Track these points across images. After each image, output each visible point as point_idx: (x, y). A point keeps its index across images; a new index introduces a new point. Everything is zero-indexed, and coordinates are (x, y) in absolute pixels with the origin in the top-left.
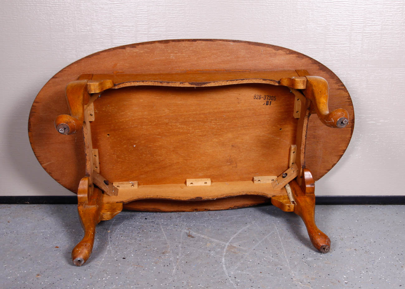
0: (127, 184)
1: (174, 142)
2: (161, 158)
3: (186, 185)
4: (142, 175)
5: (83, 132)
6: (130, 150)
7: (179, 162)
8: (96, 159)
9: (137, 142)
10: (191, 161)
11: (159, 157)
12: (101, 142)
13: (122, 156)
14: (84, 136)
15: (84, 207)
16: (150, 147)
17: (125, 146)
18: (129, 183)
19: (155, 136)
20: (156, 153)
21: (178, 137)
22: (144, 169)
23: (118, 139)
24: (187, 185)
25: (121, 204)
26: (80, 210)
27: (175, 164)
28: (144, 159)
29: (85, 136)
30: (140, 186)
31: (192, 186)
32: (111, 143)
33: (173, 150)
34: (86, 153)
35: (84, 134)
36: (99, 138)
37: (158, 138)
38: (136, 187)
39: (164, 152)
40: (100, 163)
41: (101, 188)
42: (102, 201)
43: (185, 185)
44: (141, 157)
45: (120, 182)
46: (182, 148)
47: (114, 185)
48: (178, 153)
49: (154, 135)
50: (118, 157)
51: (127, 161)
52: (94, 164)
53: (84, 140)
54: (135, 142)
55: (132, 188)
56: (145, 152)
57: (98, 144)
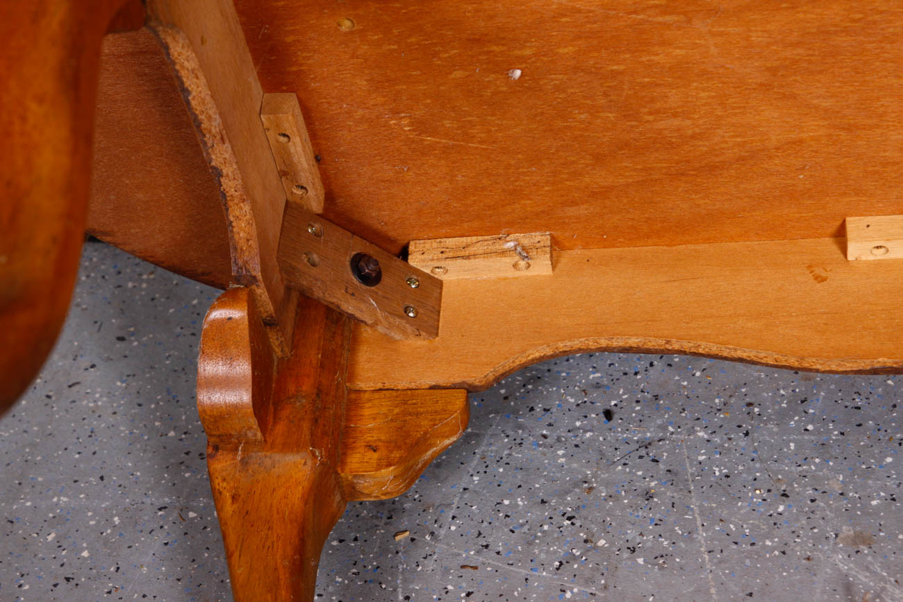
0: (487, 254)
1: (768, 45)
2: (688, 122)
3: (844, 250)
4: (574, 203)
5: (174, 63)
6: (488, 93)
7: (801, 141)
8: (292, 150)
9: (528, 52)
10: (879, 131)
11: (676, 122)
12: (309, 58)
13: (447, 124)
14: (182, 83)
15: (245, 462)
16: (614, 74)
17: (458, 74)
18: (498, 246)
19: (641, 17)
20: (653, 100)
21: (801, 16)
22: (587, 180)
23: (413, 40)
24: (850, 258)
25: (459, 400)
26: (219, 483)
27: (777, 149)
28: (577, 133)
29: (187, 85)
30: (566, 258)
31: (878, 264)
32: (366, 60)
33: (761, 85)
34: (213, 164)
35: (183, 73)
36: (290, 39)
37: (667, 26)
38: (541, 267)
39: (702, 94)
40: (318, 159)
41: (338, 307)
42: (351, 377)
43: (834, 248)
44: (559, 124)
45: (450, 242)
46: (821, 72)
47: (414, 261)
48: (794, 97)
49: (635, 12)
50: (421, 126)
51: (481, 142)
52: (283, 174)
53: (188, 103)
54: (517, 53)
55: (517, 274)
56: (585, 98)
57: (294, 69)
